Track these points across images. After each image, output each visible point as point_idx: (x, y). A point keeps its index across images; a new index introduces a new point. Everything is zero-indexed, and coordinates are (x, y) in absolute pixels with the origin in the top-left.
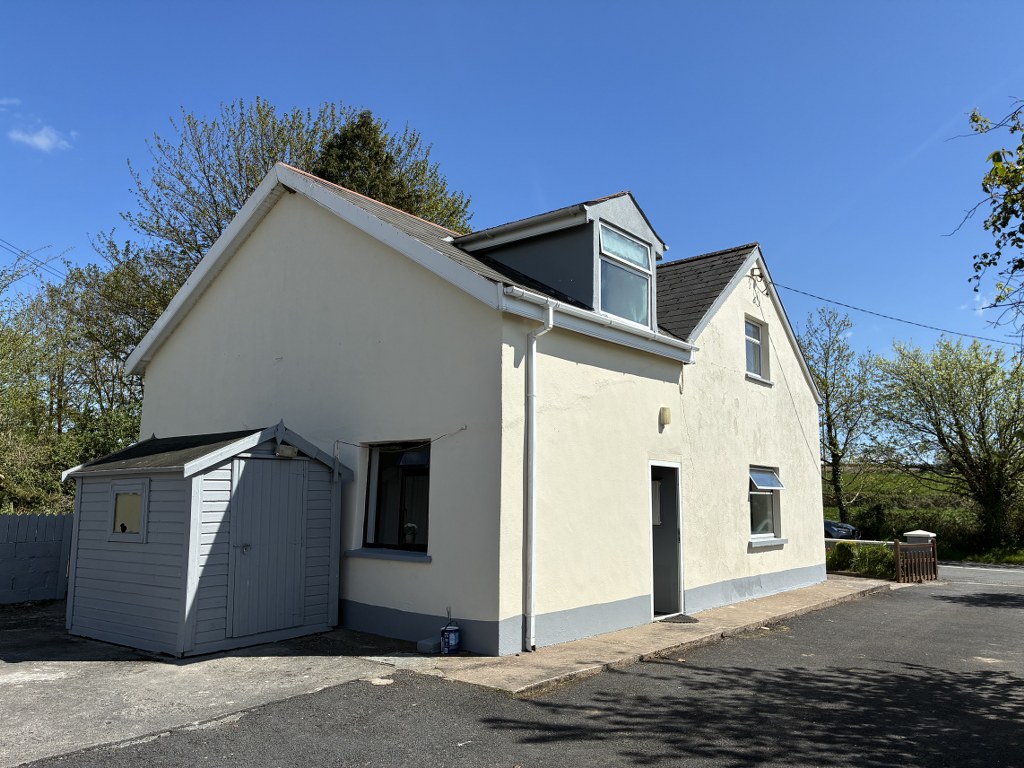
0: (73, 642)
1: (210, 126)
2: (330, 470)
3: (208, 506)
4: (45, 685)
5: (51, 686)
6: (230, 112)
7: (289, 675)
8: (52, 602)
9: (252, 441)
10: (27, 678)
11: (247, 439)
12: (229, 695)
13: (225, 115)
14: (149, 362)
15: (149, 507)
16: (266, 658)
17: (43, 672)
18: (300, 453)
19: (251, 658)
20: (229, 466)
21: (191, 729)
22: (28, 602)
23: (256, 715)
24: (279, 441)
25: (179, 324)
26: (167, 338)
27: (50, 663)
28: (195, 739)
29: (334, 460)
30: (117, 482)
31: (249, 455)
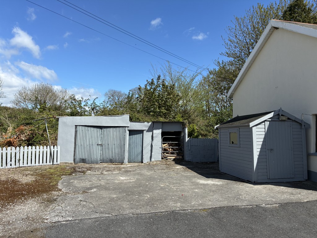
0: (222, 174)
1: (243, 18)
2: (301, 124)
3: (258, 136)
4: (217, 185)
5: (219, 186)
6: (249, 12)
7: (293, 194)
8: (214, 162)
9: (271, 115)
10: (212, 183)
11: (269, 115)
12: (272, 197)
13: (247, 13)
14: (233, 94)
15: (240, 137)
16: (283, 187)
17: (216, 182)
18: (289, 119)
19: (277, 186)
20: (264, 124)
21: (263, 206)
22: (208, 162)
23: (284, 206)
24: (280, 115)
25: (242, 81)
26: (238, 86)
27: (217, 179)
28: (265, 210)
29: (302, 121)
30: (230, 129)
31: (270, 120)
